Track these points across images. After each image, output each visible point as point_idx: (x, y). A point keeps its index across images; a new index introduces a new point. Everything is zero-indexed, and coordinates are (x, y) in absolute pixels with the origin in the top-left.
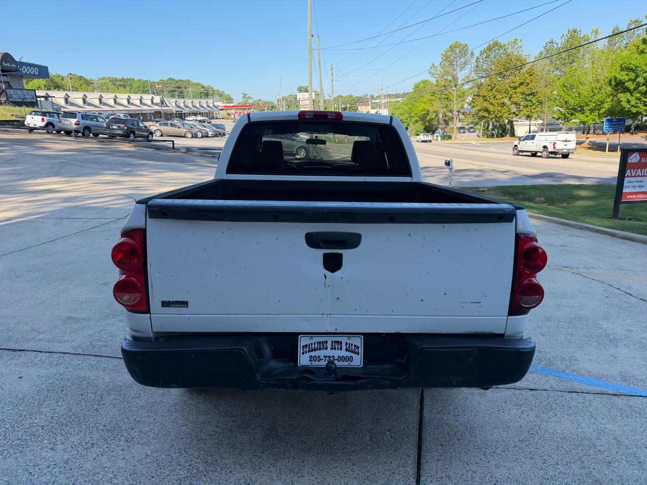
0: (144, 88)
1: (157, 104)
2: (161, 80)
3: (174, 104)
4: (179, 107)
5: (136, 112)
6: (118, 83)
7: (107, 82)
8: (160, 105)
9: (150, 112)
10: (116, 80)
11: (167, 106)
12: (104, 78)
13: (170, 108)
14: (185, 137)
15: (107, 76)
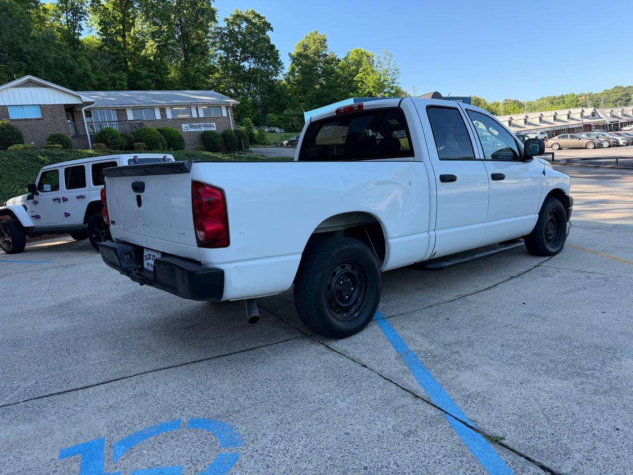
0: (577, 102)
1: (587, 117)
2: (605, 90)
3: (609, 115)
4: (614, 117)
5: (562, 128)
6: (556, 101)
7: (545, 101)
8: (591, 117)
9: (578, 126)
10: (554, 98)
11: (600, 117)
12: (542, 99)
13: (602, 120)
14: (586, 148)
15: (545, 96)
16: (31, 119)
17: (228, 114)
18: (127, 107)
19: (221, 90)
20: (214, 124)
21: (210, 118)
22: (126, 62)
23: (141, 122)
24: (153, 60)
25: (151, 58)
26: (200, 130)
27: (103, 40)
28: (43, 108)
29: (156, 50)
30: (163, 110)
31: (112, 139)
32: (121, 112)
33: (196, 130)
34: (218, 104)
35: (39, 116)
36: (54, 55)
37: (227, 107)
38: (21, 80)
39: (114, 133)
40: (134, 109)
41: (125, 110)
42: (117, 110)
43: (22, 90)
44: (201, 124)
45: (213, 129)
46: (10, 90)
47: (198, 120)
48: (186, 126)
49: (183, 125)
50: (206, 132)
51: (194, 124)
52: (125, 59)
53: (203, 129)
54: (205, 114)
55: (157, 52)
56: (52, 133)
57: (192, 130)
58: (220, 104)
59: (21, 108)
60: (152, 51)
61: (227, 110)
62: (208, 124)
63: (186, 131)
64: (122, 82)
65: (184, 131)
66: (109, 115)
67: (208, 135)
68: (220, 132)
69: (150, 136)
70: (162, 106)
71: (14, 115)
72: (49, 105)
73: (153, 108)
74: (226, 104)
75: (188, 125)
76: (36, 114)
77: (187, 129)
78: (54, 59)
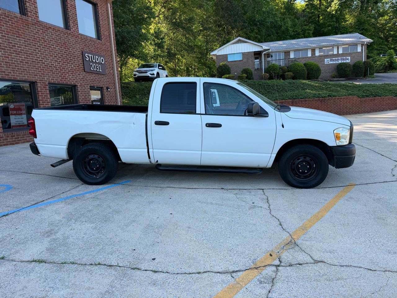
16: (237, 61)
17: (362, 50)
18: (290, 50)
19: (387, 28)
20: (349, 58)
21: (347, 53)
22: (319, 17)
23: (295, 59)
24: (334, 14)
25: (333, 13)
26: (338, 62)
27: (306, 5)
28: (244, 54)
29: (338, 6)
30: (313, 51)
31: (273, 70)
32: (287, 53)
33: (335, 62)
34: (355, 43)
35: (241, 59)
36: (271, 20)
37: (362, 45)
38: (236, 40)
39: (275, 67)
40: (295, 51)
41: (290, 52)
42: (285, 52)
43: (235, 45)
44: (339, 58)
45: (348, 61)
46: (230, 46)
47: (338, 55)
48: (327, 60)
49: (325, 59)
50: (341, 63)
51: (334, 59)
52: (319, 15)
53: (340, 62)
54: (343, 50)
55: (338, 7)
56: (244, 68)
57: (332, 62)
58: (356, 43)
59: (233, 55)
60: (335, 8)
61: (362, 47)
62: (344, 58)
63: (327, 63)
64: (309, 31)
65: (325, 63)
66: (279, 56)
67: (341, 66)
68: (352, 64)
69: (296, 68)
70: (313, 48)
71: (230, 59)
72: (246, 52)
73: (307, 50)
74: (361, 43)
75: (329, 59)
76: (239, 58)
77: (328, 62)
78: (271, 22)
